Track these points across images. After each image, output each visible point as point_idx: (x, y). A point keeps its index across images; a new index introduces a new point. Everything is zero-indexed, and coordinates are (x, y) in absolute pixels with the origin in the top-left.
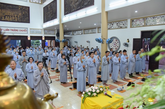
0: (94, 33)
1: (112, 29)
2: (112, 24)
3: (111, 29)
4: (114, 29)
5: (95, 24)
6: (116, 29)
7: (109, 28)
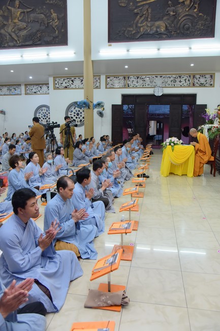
0: (18, 94)
1: (72, 88)
2: (72, 81)
3: (69, 88)
4: (76, 88)
5: (31, 78)
6: (79, 88)
7: (66, 87)
